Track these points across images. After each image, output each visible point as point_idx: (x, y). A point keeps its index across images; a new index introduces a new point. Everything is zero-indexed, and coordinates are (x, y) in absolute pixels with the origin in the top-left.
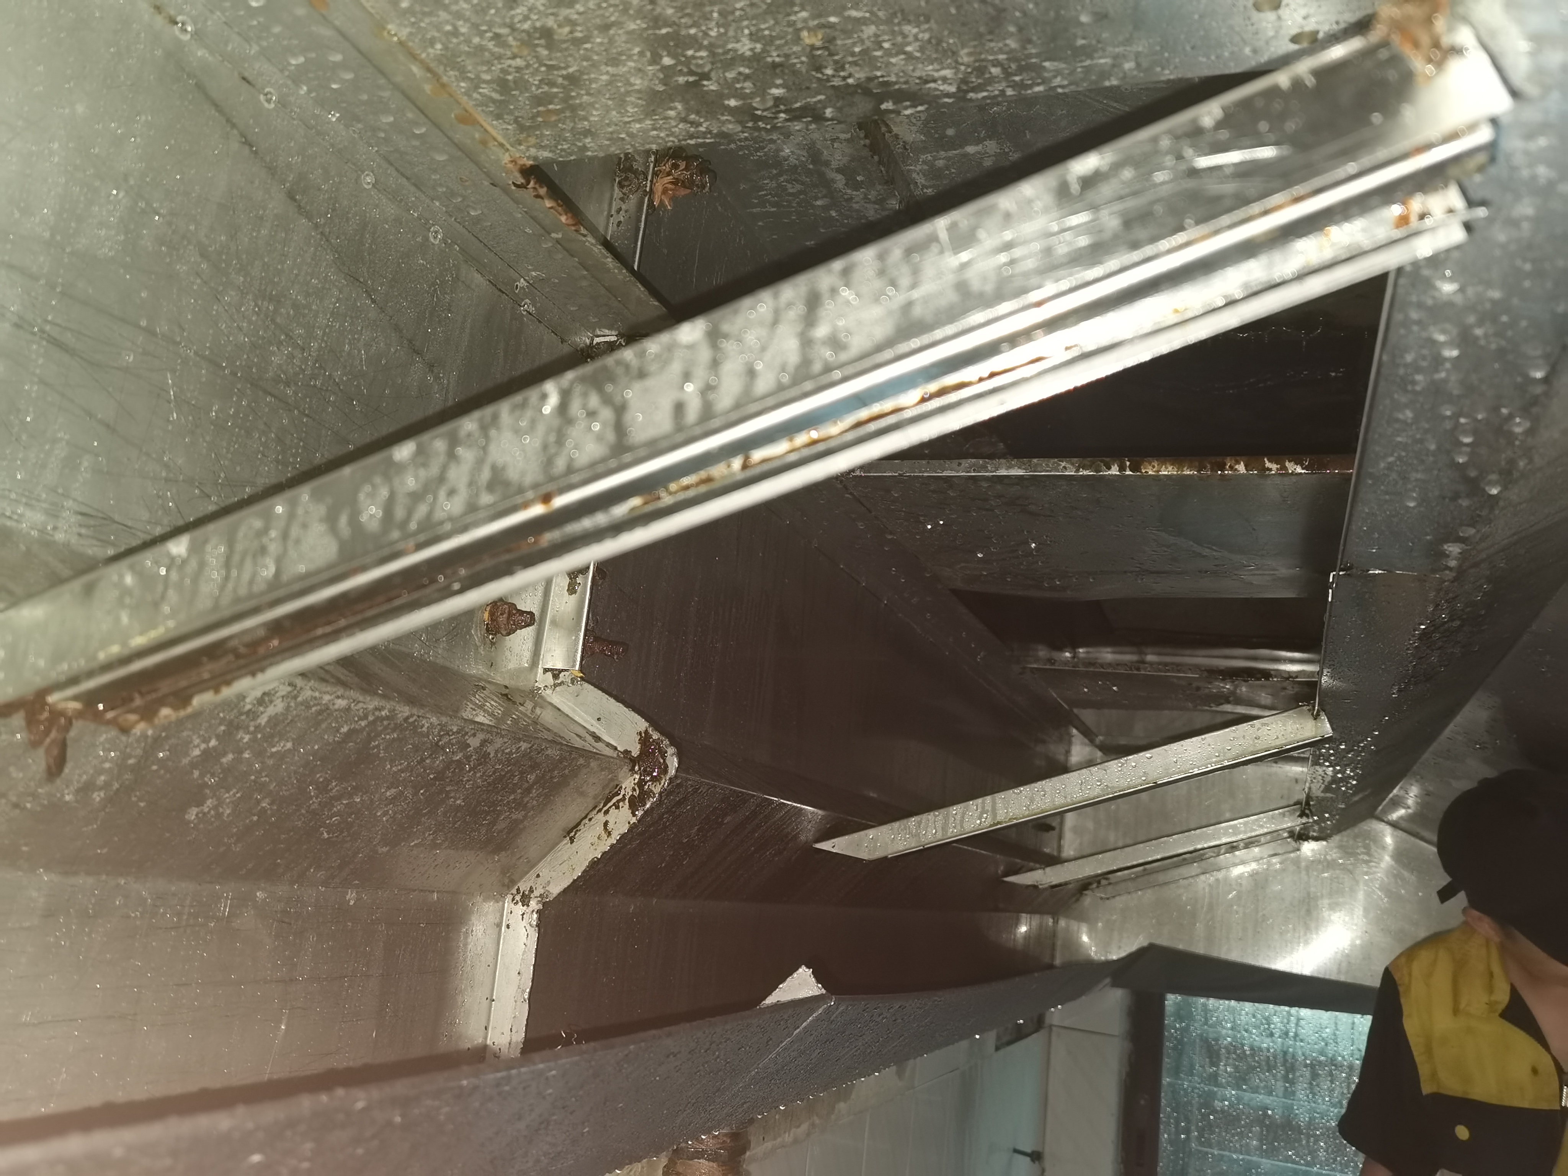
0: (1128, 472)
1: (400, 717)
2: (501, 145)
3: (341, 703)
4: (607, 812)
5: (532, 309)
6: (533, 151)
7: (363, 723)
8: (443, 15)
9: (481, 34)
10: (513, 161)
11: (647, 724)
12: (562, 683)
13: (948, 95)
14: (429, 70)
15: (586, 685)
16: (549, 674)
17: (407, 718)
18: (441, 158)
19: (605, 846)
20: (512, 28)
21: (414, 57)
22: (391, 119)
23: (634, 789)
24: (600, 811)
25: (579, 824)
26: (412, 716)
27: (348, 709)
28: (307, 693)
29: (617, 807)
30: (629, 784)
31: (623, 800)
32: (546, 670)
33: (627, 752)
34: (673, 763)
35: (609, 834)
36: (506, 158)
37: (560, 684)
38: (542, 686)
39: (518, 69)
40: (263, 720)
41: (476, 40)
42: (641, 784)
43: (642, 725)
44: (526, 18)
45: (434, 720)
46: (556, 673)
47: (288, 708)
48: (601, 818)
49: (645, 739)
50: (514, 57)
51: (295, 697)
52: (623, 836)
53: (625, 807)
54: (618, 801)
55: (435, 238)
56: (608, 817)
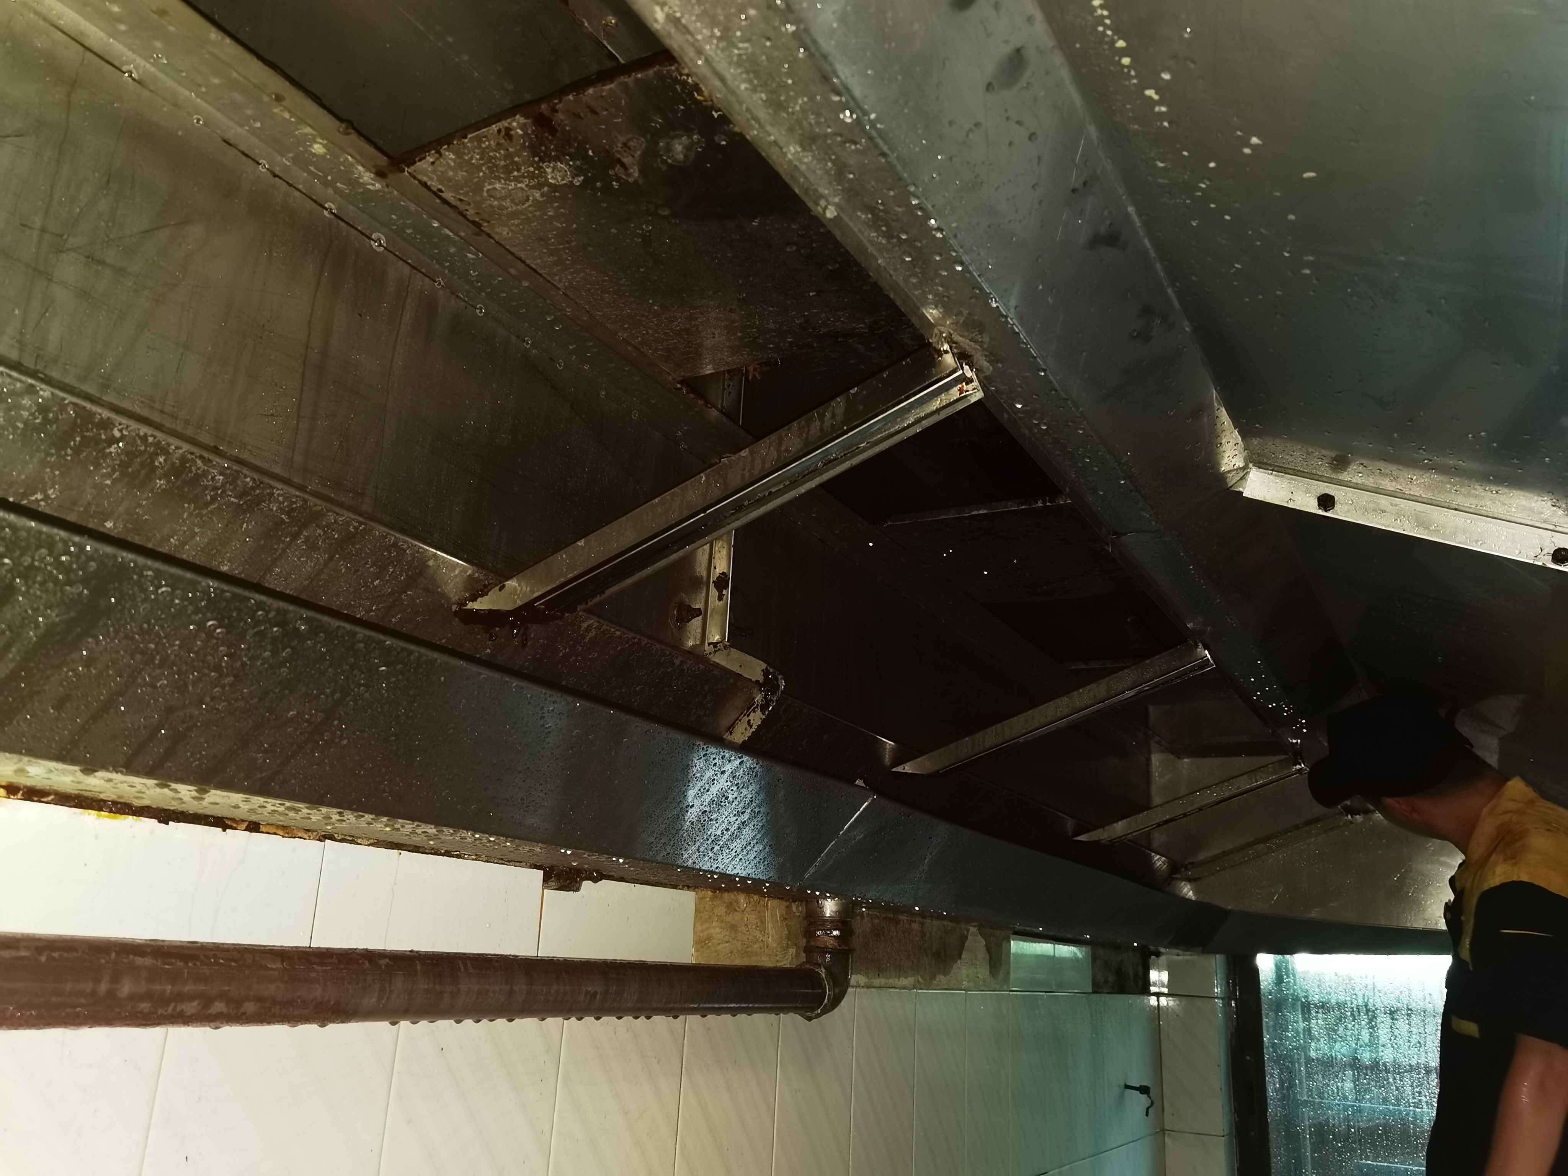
0: (1048, 504)
1: (643, 643)
2: (668, 373)
3: (618, 633)
4: (749, 715)
5: (686, 447)
6: (682, 374)
7: (627, 645)
8: (642, 328)
9: (659, 333)
10: (674, 379)
11: (766, 665)
12: (719, 649)
13: (866, 333)
14: (635, 347)
15: (732, 649)
16: (712, 646)
17: (646, 644)
18: (637, 379)
19: (749, 733)
20: (672, 329)
21: (629, 344)
22: (614, 365)
23: (762, 701)
24: (744, 715)
25: (734, 723)
26: (648, 643)
27: (620, 637)
28: (605, 627)
29: (754, 712)
30: (759, 698)
31: (757, 707)
32: (709, 644)
33: (757, 681)
34: (782, 684)
35: (751, 727)
36: (670, 378)
37: (718, 651)
38: (708, 652)
39: (675, 343)
40: (587, 640)
41: (656, 335)
42: (765, 697)
43: (764, 666)
44: (677, 326)
45: (658, 646)
46: (715, 645)
47: (596, 634)
48: (746, 719)
49: (766, 673)
50: (673, 340)
51: (600, 629)
52: (758, 726)
53: (759, 712)
54: (755, 708)
55: (635, 416)
56: (750, 718)
